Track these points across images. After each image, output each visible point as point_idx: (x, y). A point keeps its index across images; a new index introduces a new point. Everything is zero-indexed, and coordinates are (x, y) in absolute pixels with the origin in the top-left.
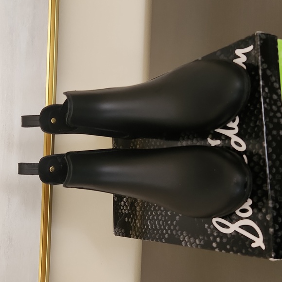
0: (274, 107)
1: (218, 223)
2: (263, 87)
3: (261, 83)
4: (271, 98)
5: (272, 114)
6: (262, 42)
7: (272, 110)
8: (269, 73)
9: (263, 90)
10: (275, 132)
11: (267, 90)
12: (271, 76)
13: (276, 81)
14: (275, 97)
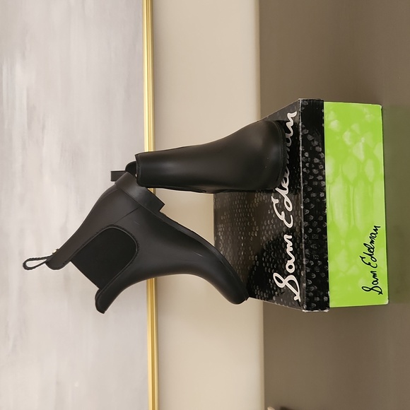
0: (315, 171)
1: (276, 277)
2: (303, 152)
3: (301, 149)
4: (312, 162)
5: (311, 178)
6: (303, 108)
7: (312, 173)
8: (310, 138)
9: (303, 155)
10: (314, 195)
11: (307, 155)
12: (313, 140)
13: (318, 145)
14: (316, 160)
